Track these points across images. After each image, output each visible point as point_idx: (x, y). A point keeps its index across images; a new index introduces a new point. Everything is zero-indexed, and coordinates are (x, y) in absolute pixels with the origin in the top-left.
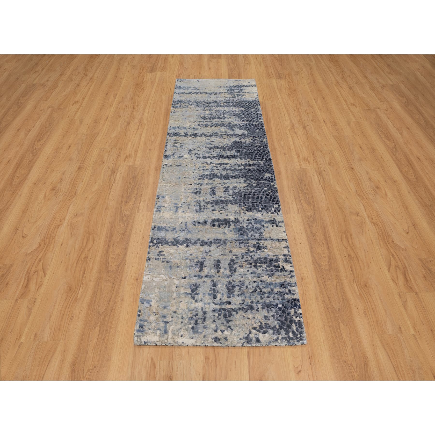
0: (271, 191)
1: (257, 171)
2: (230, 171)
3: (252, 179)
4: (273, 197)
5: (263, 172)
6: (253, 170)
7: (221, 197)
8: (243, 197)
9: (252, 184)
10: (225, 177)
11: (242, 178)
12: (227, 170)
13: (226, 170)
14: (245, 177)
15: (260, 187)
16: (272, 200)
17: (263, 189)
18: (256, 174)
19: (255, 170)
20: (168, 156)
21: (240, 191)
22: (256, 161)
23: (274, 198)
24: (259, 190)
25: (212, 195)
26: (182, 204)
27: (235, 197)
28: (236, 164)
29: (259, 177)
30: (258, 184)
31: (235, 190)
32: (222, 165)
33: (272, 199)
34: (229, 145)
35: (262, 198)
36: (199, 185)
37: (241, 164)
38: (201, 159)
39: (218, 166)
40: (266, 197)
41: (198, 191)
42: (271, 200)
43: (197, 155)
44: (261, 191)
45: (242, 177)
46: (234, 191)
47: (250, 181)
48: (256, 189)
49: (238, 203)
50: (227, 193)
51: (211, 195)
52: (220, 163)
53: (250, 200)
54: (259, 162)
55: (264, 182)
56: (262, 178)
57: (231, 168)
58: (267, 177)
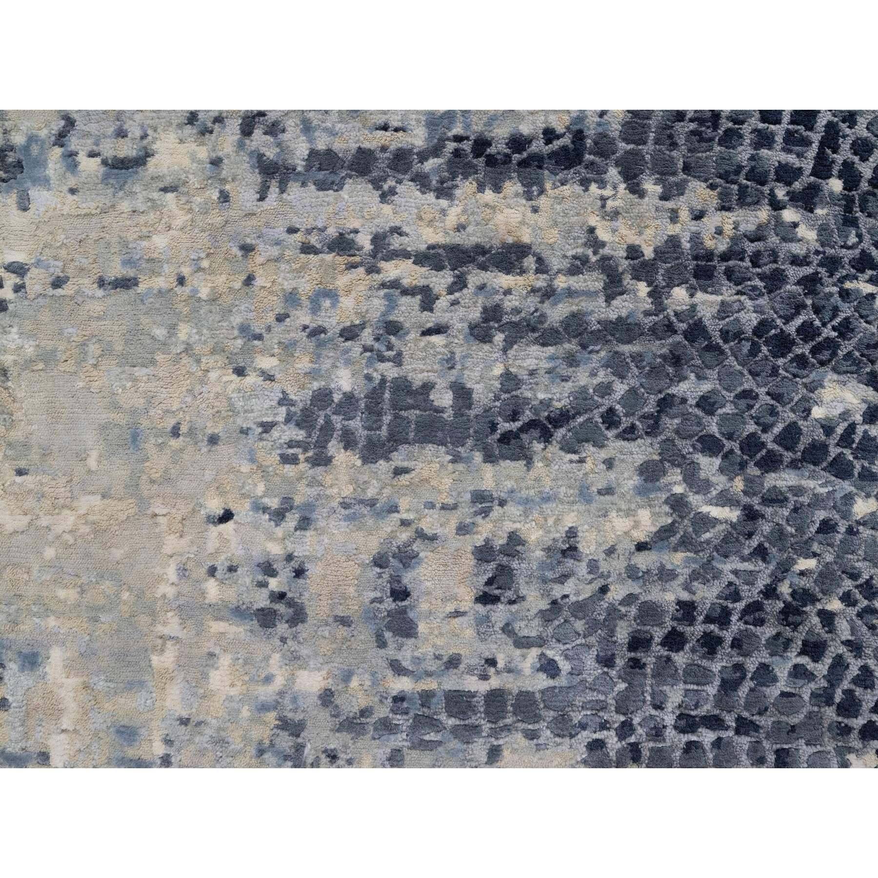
0: (847, 599)
1: (755, 350)
2: (535, 350)
3: (710, 445)
4: (854, 668)
5: (801, 361)
6: (725, 335)
7: (453, 662)
8: (620, 662)
9: (705, 509)
10: (493, 427)
11: (629, 434)
12: (509, 344)
13: (499, 338)
14: (653, 430)
15: (761, 552)
16: (838, 697)
17: (784, 568)
18: (748, 383)
19: (738, 336)
20: (26, 148)
21: (604, 590)
22: (764, 214)
23: (856, 681)
24: (750, 578)
25: (388, 635)
26: (168, 742)
27: (565, 666)
28: (584, 260)
29: (765, 430)
30: (751, 515)
31: (563, 578)
32: (475, 277)
33: (846, 685)
35: (765, 674)
36: (291, 520)
37: (633, 252)
38: (295, 191)
39: (441, 281)
40: (798, 672)
41: (282, 596)
42: (829, 702)
43: (259, 139)
44: (770, 592)
45: (625, 422)
46: (558, 591)
47: (691, 477)
48: (728, 567)
49: (583, 726)
50: (500, 613)
51: (382, 644)
52: (458, 239)
53: (675, 695)
54: (789, 215)
55: (798, 491)
56: (789, 438)
57: (546, 307)
58: (828, 428)
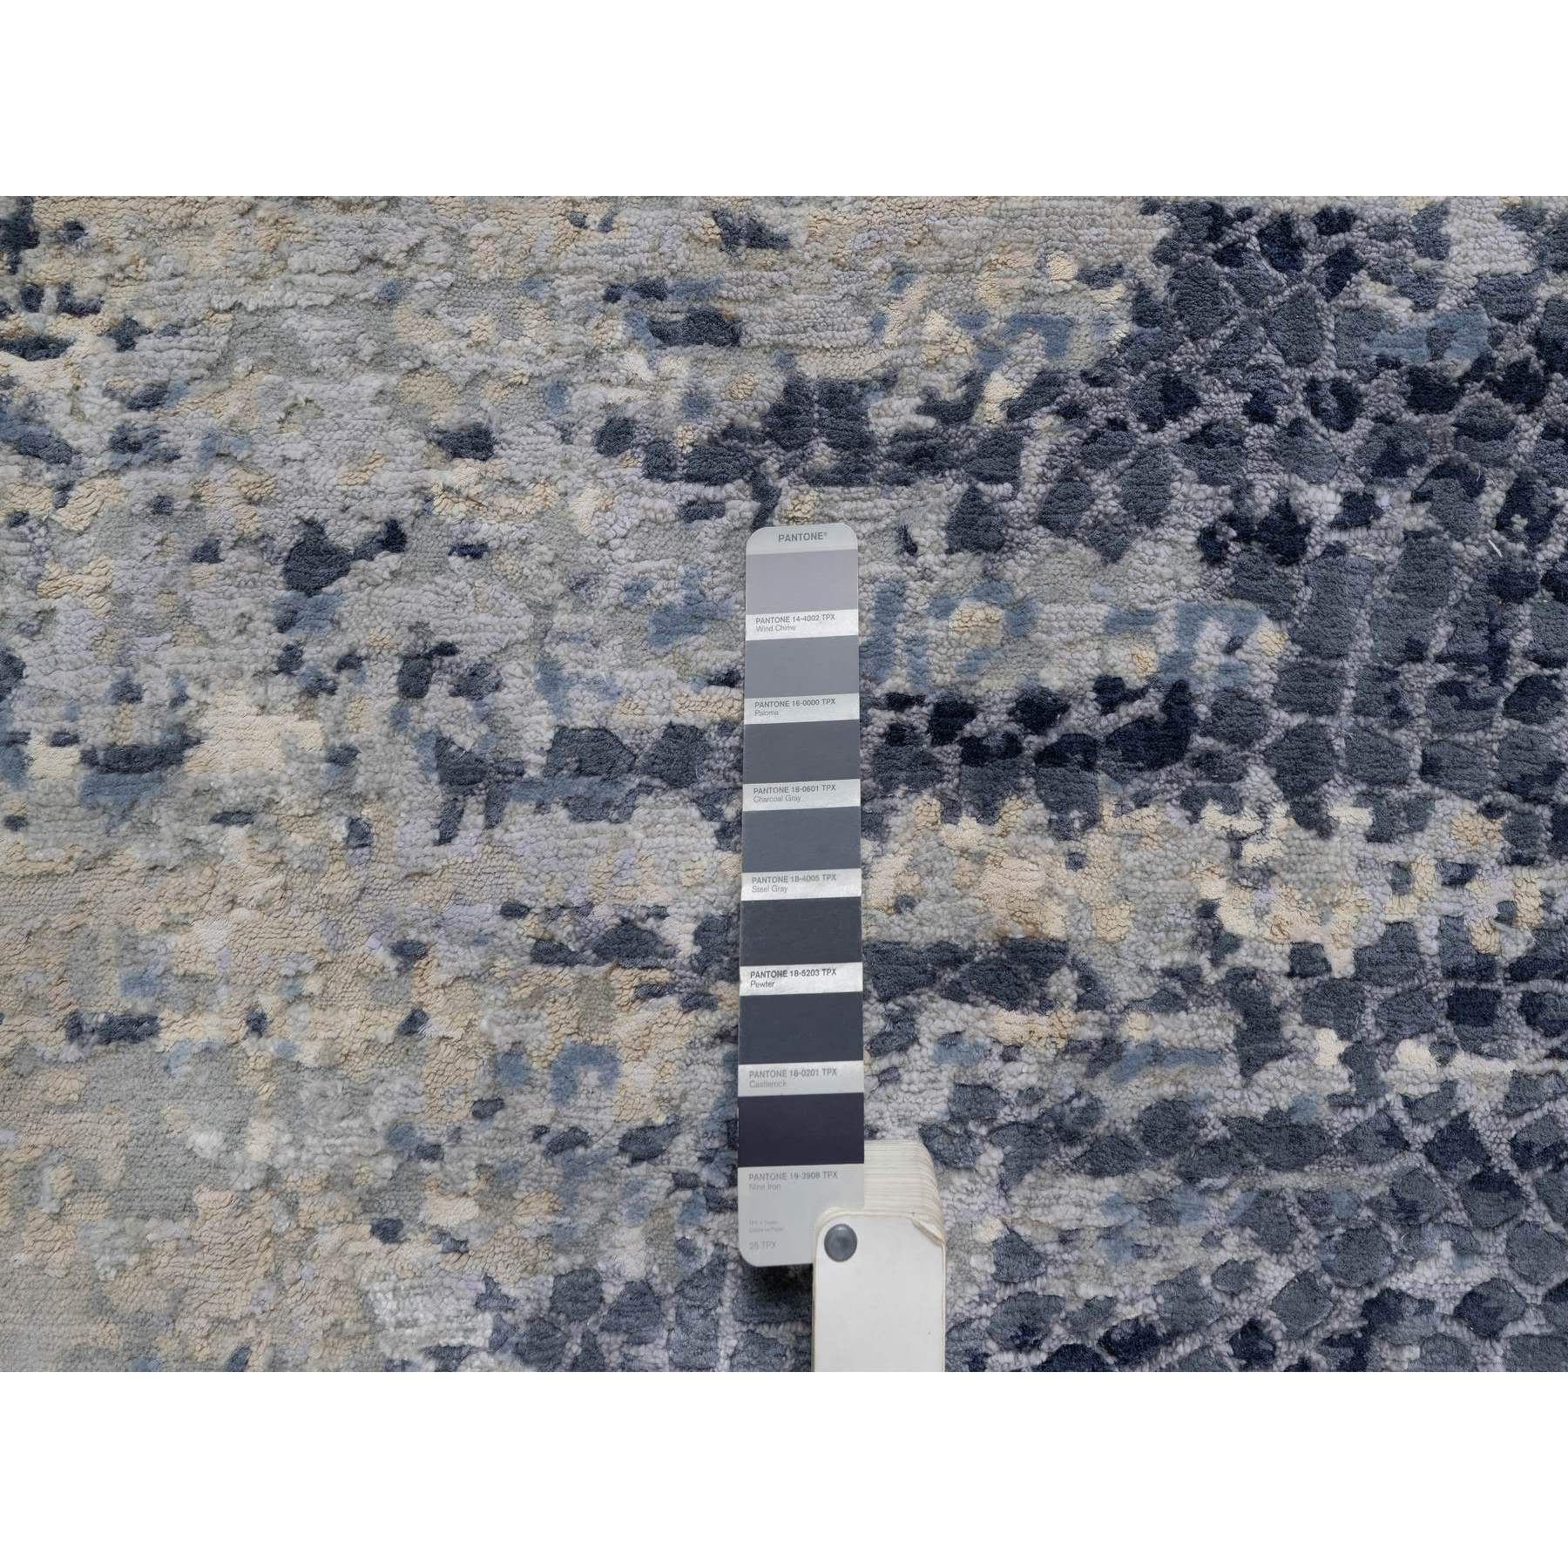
34: (1081, 353)
